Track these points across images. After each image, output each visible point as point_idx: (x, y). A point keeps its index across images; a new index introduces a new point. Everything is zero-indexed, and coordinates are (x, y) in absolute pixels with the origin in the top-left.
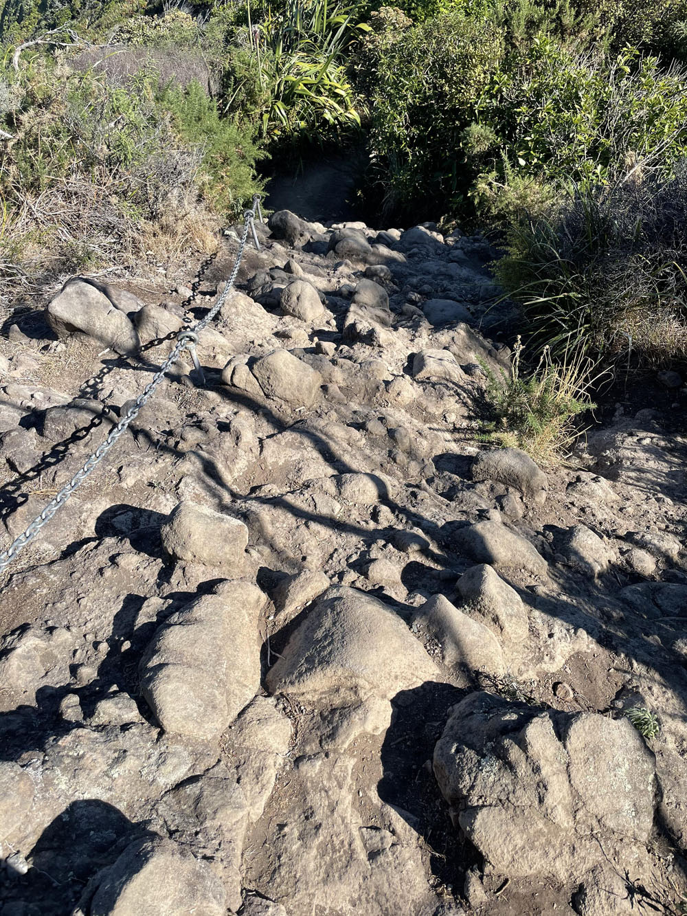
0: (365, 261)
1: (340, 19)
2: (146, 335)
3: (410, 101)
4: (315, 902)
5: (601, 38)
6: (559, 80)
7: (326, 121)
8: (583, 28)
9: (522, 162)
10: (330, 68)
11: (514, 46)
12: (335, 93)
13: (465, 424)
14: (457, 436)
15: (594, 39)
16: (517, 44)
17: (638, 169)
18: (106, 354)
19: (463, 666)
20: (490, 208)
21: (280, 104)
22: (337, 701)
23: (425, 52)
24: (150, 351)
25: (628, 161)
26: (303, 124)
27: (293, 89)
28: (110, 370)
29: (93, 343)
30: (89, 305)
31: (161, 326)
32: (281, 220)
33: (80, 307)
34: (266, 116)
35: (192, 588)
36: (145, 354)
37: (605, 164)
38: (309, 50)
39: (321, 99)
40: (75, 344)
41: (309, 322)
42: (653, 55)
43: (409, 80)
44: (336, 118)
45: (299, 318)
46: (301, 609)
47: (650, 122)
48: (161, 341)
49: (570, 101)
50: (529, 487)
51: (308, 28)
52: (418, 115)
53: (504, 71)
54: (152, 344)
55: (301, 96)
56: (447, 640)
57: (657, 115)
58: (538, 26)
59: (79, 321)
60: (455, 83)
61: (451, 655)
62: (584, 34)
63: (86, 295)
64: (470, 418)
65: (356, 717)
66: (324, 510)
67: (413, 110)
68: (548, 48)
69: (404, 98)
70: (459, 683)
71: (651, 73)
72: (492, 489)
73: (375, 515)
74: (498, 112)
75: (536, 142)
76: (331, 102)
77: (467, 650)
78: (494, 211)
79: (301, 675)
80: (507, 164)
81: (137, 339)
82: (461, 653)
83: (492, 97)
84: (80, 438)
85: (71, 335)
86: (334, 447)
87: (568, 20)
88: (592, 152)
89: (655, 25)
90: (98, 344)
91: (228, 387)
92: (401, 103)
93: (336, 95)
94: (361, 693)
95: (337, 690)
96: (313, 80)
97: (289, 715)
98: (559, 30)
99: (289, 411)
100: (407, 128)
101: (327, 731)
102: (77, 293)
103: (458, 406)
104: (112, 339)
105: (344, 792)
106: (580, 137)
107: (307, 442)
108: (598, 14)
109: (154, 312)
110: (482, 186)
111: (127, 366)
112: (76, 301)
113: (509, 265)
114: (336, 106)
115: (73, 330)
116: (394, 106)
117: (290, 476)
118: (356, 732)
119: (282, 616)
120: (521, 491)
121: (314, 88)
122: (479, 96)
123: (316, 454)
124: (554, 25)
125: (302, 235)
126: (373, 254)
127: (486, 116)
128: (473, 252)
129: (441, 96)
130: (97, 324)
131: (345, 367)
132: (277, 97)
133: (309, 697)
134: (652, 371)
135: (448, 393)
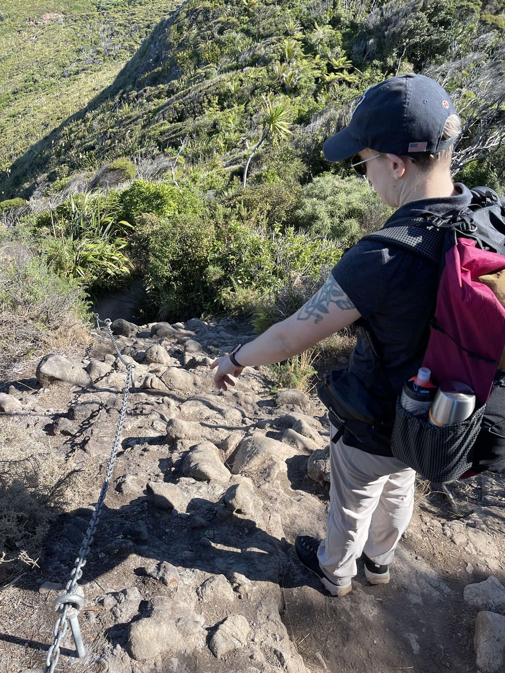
0: (175, 338)
1: (108, 219)
2: (94, 376)
3: (171, 258)
4: (286, 513)
5: (262, 220)
6: (248, 242)
7: (109, 274)
8: (252, 217)
9: (240, 282)
10: (107, 246)
11: (219, 228)
12: (111, 259)
13: (263, 390)
14: (261, 396)
15: (258, 221)
16: (221, 226)
17: (298, 278)
18: (74, 388)
19: (306, 449)
20: (230, 305)
21: (79, 267)
22: (265, 466)
23: (174, 234)
24: (98, 383)
25: (292, 275)
26: (95, 278)
27: (86, 259)
28: (80, 396)
29: (65, 384)
30: (62, 365)
31: (102, 370)
32: (119, 324)
33: (57, 367)
34: (71, 275)
35: (188, 449)
36: (95, 385)
37: (282, 279)
38: (91, 237)
39: (105, 263)
40: (54, 387)
41: (165, 364)
42: (291, 226)
43: (168, 248)
44: (115, 272)
45: (159, 363)
46: (235, 448)
47: (298, 257)
48: (102, 378)
49: (256, 250)
50: (302, 402)
51: (88, 225)
52: (175, 265)
53: (218, 240)
54: (97, 380)
55: (91, 262)
56: (297, 441)
57: (300, 253)
58: (229, 217)
59: (57, 375)
60: (194, 247)
61: (300, 446)
62: (253, 219)
63: (60, 361)
64: (264, 387)
65: (275, 467)
66: (222, 424)
67: (173, 263)
68: (238, 227)
69: (167, 257)
70: (306, 454)
71: (292, 234)
72: (287, 407)
73: (243, 422)
74: (218, 259)
75: (245, 271)
76: (111, 264)
77: (305, 443)
78: (233, 306)
79: (248, 461)
80: (234, 283)
81: (91, 378)
82: (304, 444)
83: (215, 252)
84: (95, 416)
85: (51, 383)
86: (212, 403)
87: (244, 213)
88: (274, 273)
89: (286, 211)
90: (69, 384)
91: (149, 390)
92: (166, 260)
93: (112, 260)
94: (274, 459)
95: (265, 462)
96: (98, 253)
97: (249, 476)
98: (240, 218)
99: (183, 394)
100: (171, 272)
101: (266, 475)
102: (55, 360)
103: (257, 383)
104: (76, 380)
105: (280, 489)
106: (267, 267)
107: (199, 403)
108: (258, 209)
109: (97, 363)
110: (224, 295)
111: (89, 392)
112: (55, 365)
113: (260, 322)
114: (113, 265)
115: (53, 380)
116: (162, 262)
117: (198, 417)
118: (277, 471)
119: (228, 452)
120: (300, 405)
121: (98, 257)
122: (208, 253)
123: (205, 407)
124: (238, 216)
125: (132, 330)
126: (178, 333)
127: (215, 262)
128: (229, 326)
129: (187, 254)
130: (68, 375)
131: (199, 374)
132: (77, 264)
133: (254, 468)
134: (335, 358)
135: (251, 378)
